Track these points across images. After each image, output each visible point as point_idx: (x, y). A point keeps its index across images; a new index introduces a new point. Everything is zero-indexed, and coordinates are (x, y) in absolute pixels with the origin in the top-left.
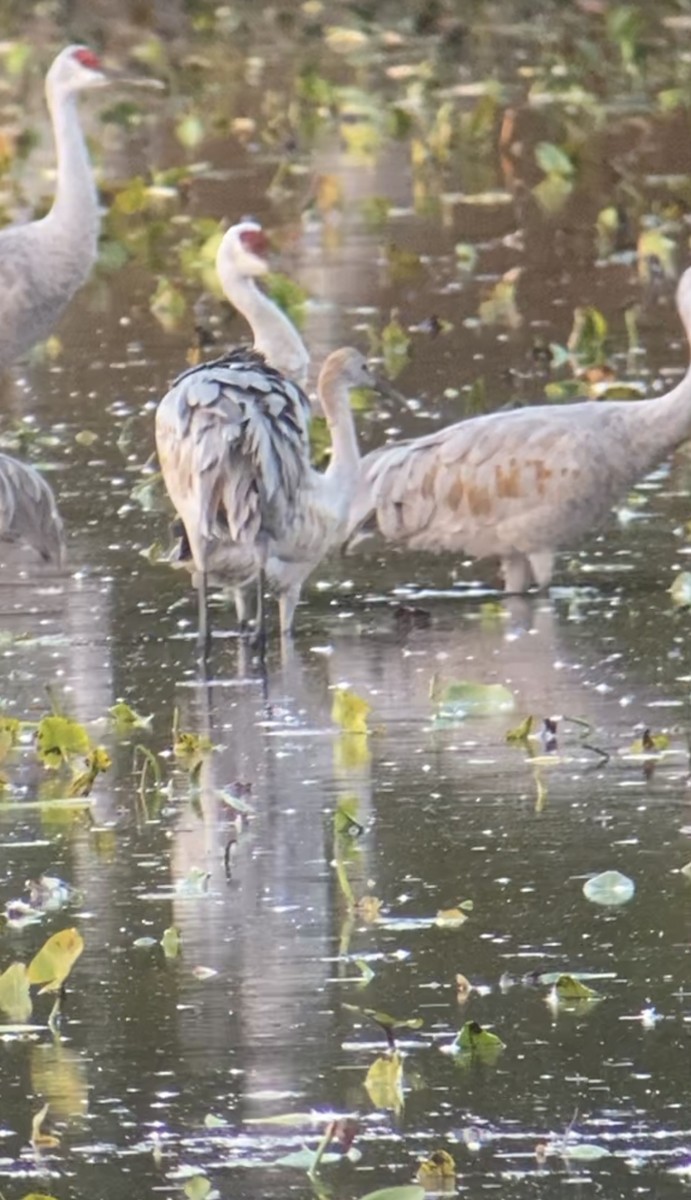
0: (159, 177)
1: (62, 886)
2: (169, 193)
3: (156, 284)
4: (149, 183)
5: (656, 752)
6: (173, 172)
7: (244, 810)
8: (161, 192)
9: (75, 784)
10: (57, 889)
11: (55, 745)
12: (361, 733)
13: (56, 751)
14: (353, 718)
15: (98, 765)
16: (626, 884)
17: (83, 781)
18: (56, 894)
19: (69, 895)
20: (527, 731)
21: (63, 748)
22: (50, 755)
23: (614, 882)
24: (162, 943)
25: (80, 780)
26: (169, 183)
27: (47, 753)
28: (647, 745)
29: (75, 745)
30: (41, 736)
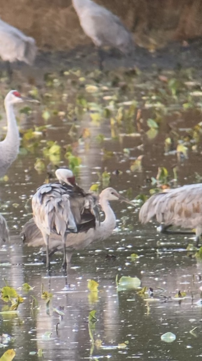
0: (37, 129)
1: (8, 336)
2: (40, 133)
3: (36, 160)
4: (34, 130)
5: (182, 297)
6: (41, 127)
7: (62, 314)
8: (37, 133)
9: (13, 307)
10: (7, 337)
11: (6, 295)
12: (96, 292)
13: (7, 297)
14: (94, 287)
15: (20, 301)
16: (173, 336)
17: (15, 306)
18: (7, 339)
19: (10, 339)
20: (144, 291)
21: (9, 296)
22: (5, 298)
23: (170, 335)
24: (38, 353)
25: (14, 306)
26: (40, 131)
27: (4, 297)
28: (179, 295)
29: (12, 295)
30: (3, 292)
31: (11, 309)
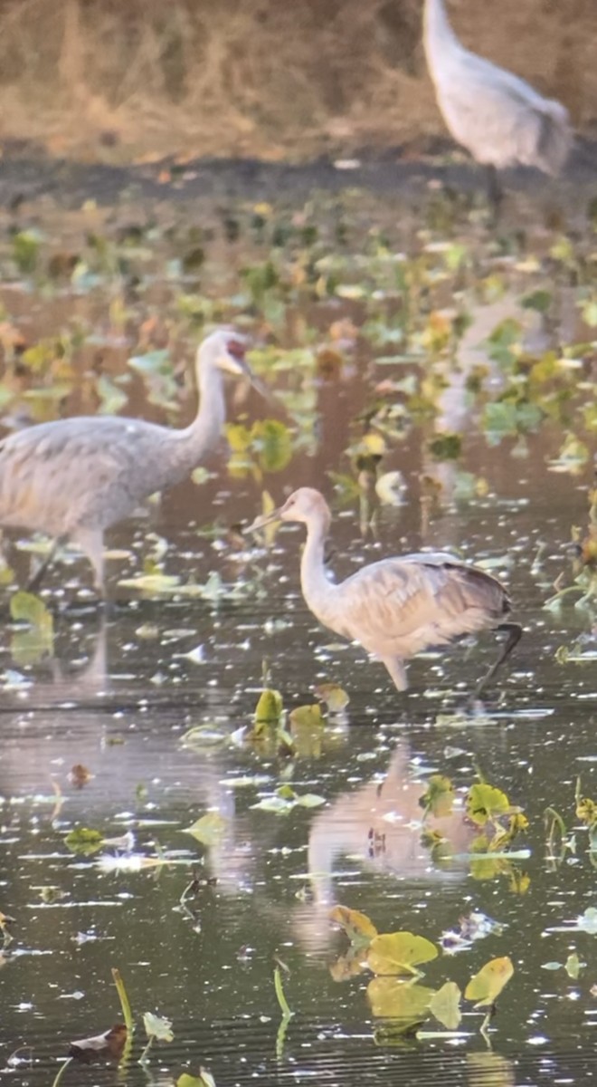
1: (486, 920)
2: (577, 364)
3: (565, 437)
4: (560, 356)
9: (499, 840)
10: (483, 923)
11: (481, 806)
13: (483, 811)
18: (481, 928)
21: (488, 809)
22: (478, 814)
25: (503, 837)
27: (475, 812)
29: (497, 807)
30: (471, 799)
31: (492, 846)
